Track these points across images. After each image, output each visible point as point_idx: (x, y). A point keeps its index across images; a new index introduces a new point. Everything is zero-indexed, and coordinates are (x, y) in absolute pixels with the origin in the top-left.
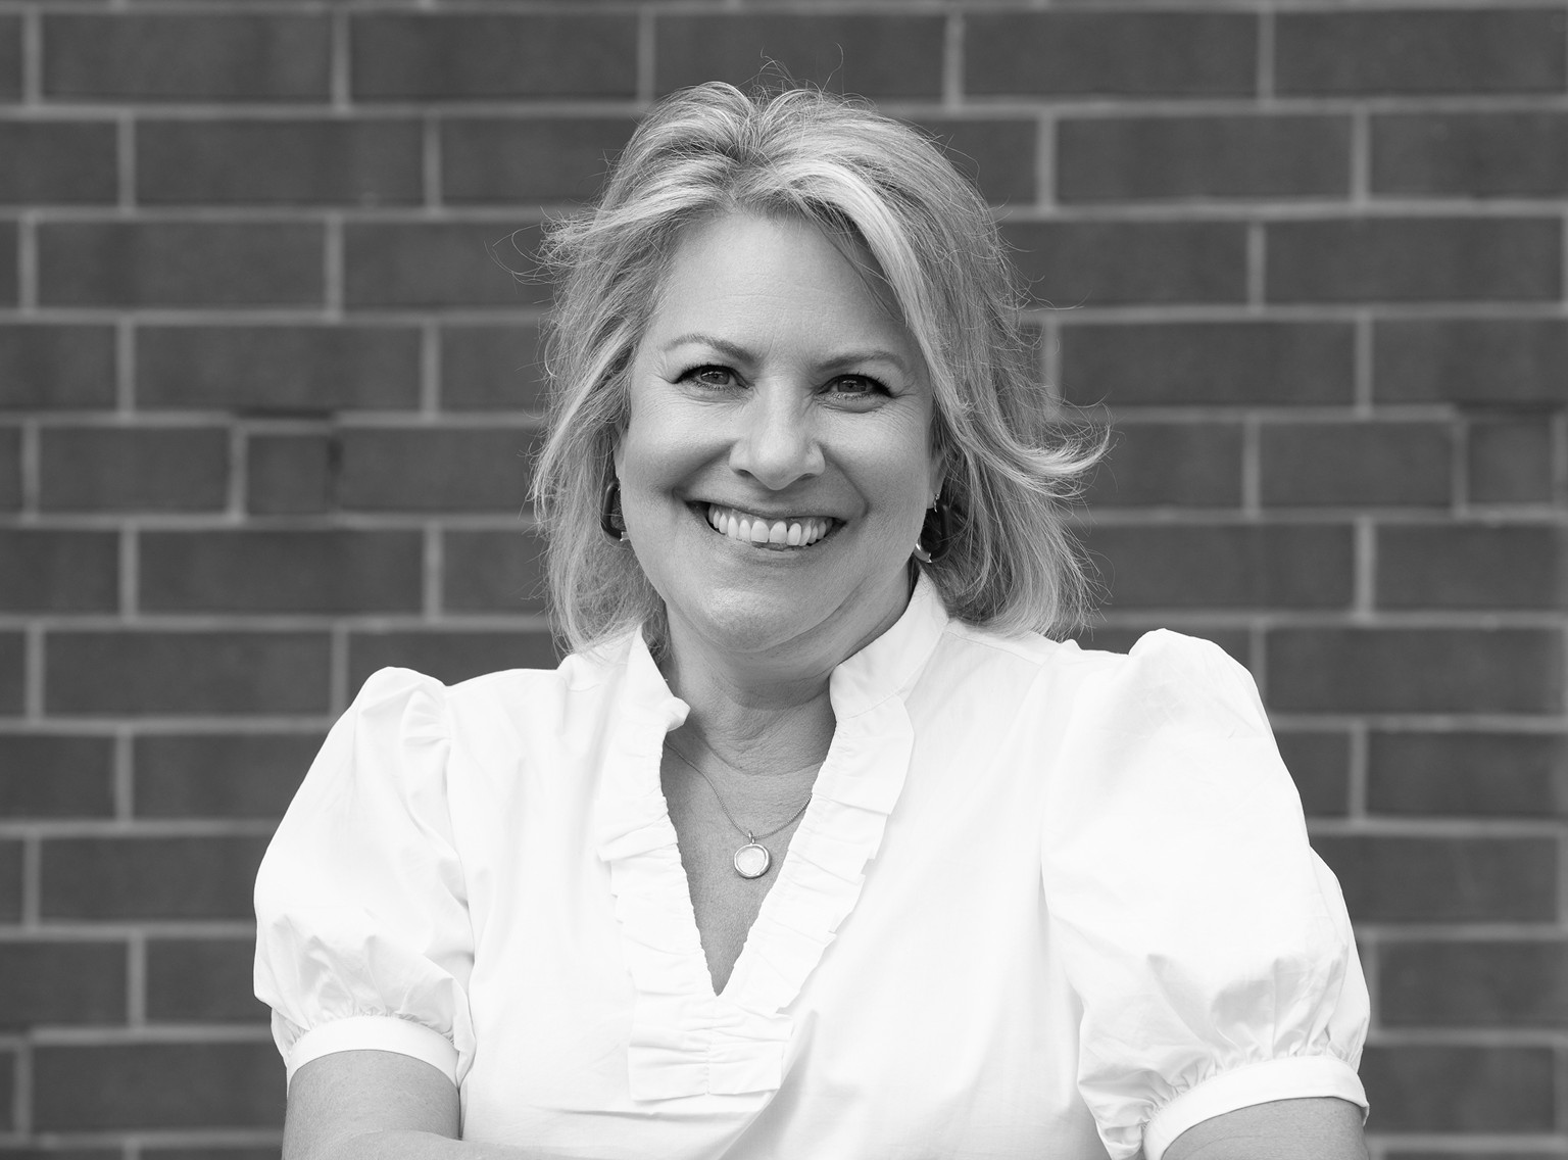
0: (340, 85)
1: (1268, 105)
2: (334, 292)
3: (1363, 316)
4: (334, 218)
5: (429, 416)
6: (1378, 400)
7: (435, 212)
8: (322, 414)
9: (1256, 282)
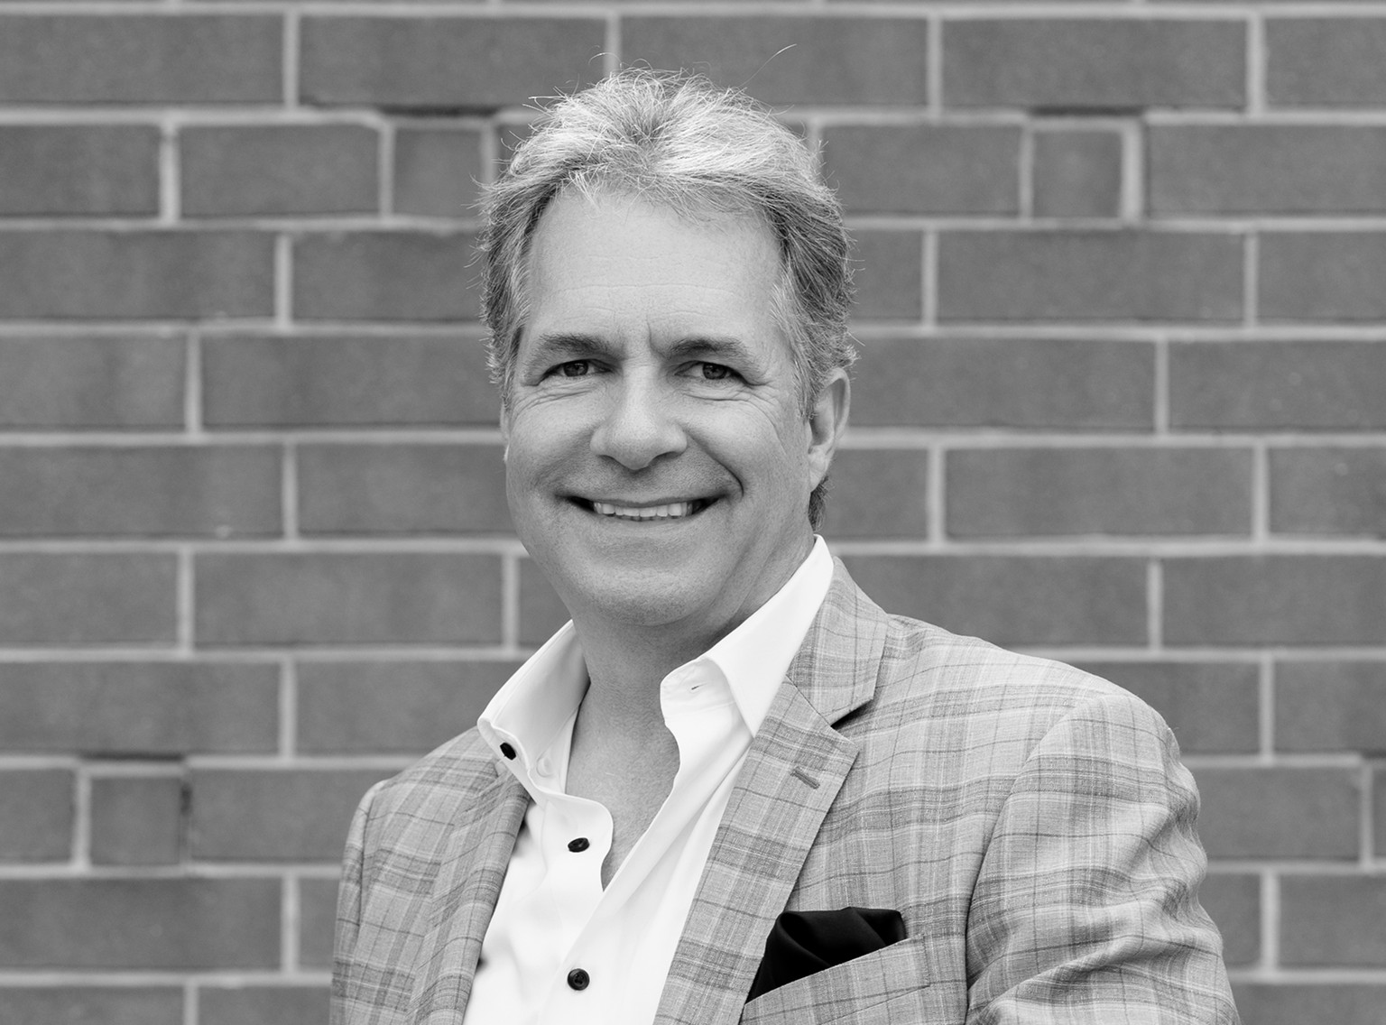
0: (193, 413)
1: (1164, 439)
2: (186, 629)
3: (1265, 658)
4: (186, 550)
5: (287, 759)
6: (1279, 749)
7: (292, 544)
8: (175, 758)
9: (1155, 625)
